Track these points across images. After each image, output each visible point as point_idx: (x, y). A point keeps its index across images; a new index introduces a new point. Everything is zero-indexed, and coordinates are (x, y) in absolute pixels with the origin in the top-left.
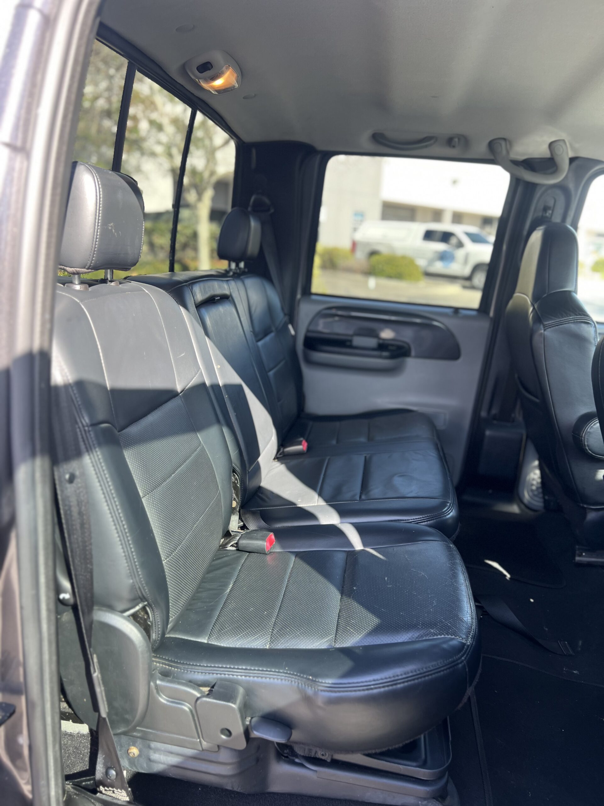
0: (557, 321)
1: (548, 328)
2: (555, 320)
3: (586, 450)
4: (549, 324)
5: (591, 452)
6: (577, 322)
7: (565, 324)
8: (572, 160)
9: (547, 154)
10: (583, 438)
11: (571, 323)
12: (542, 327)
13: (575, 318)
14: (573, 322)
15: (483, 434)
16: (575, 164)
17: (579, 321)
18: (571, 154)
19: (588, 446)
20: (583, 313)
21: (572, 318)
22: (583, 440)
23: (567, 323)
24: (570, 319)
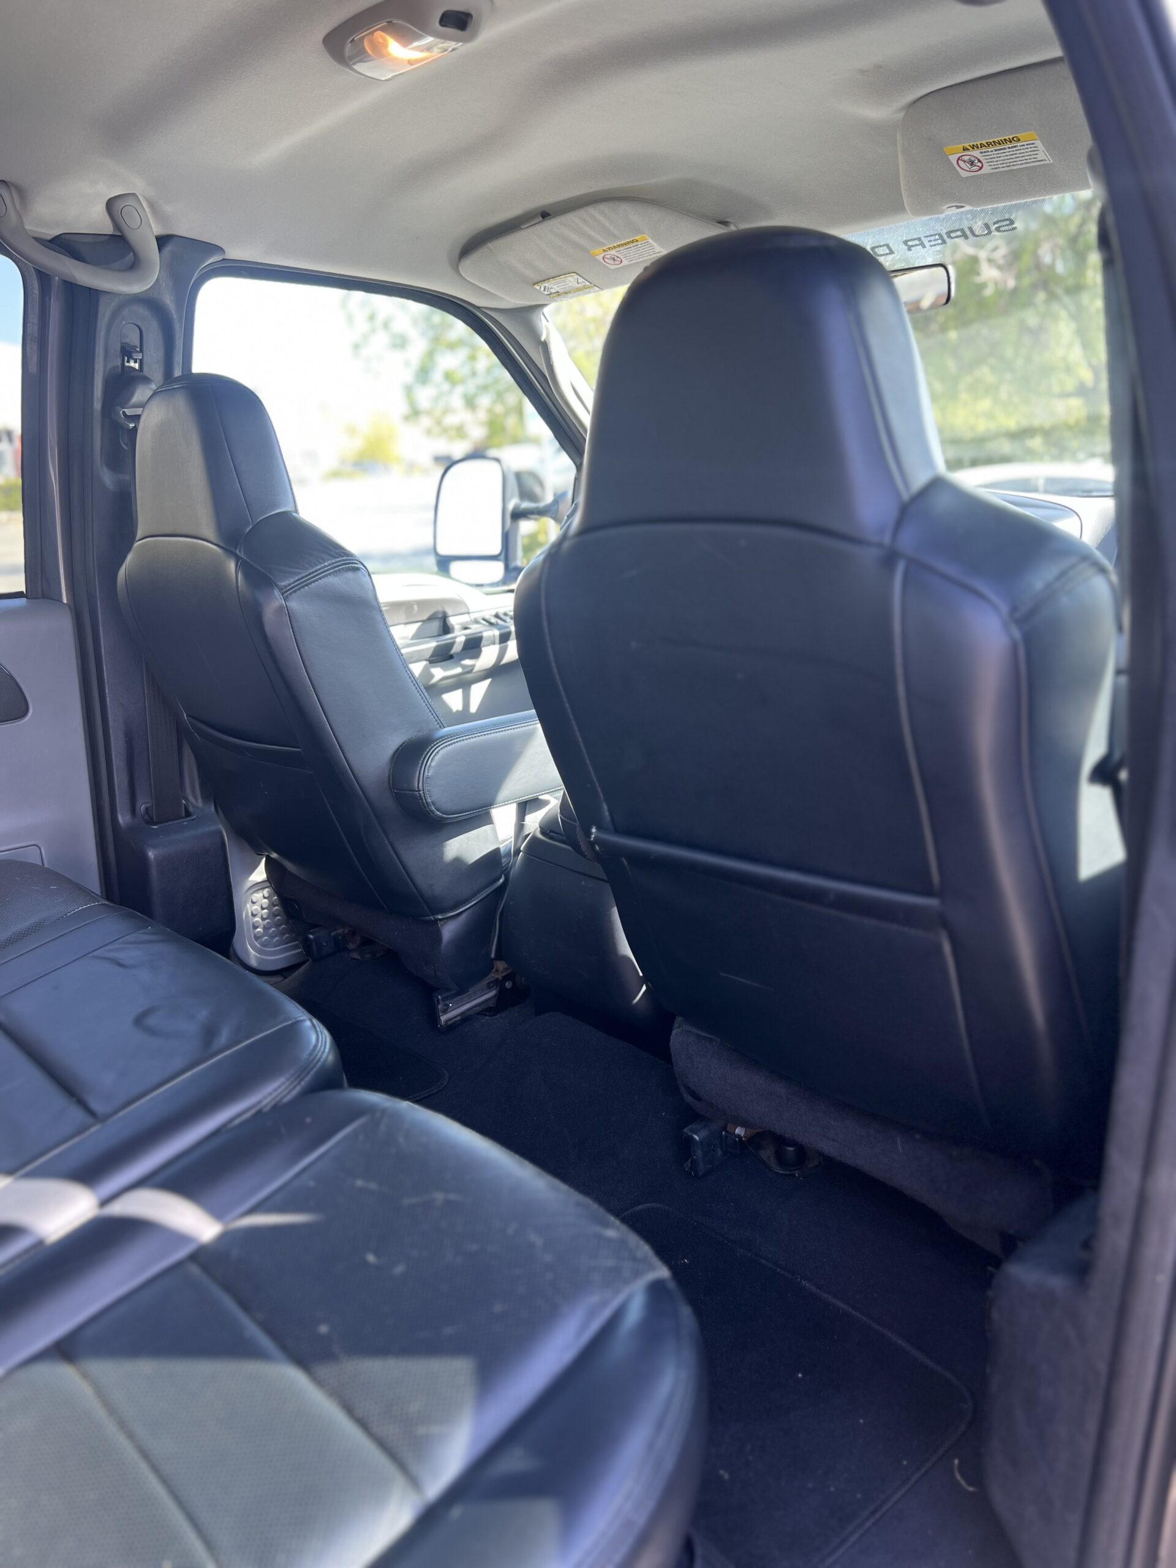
0: (304, 575)
1: (291, 594)
2: (300, 573)
3: (432, 812)
4: (290, 584)
5: (440, 812)
6: (339, 570)
7: (320, 579)
8: (162, 241)
9: (108, 228)
10: (421, 792)
11: (330, 574)
12: (277, 592)
13: (333, 563)
14: (333, 572)
15: (144, 859)
16: (168, 249)
17: (343, 569)
18: (157, 230)
19: (433, 803)
20: (342, 551)
21: (330, 565)
22: (423, 795)
23: (323, 577)
24: (326, 566)
